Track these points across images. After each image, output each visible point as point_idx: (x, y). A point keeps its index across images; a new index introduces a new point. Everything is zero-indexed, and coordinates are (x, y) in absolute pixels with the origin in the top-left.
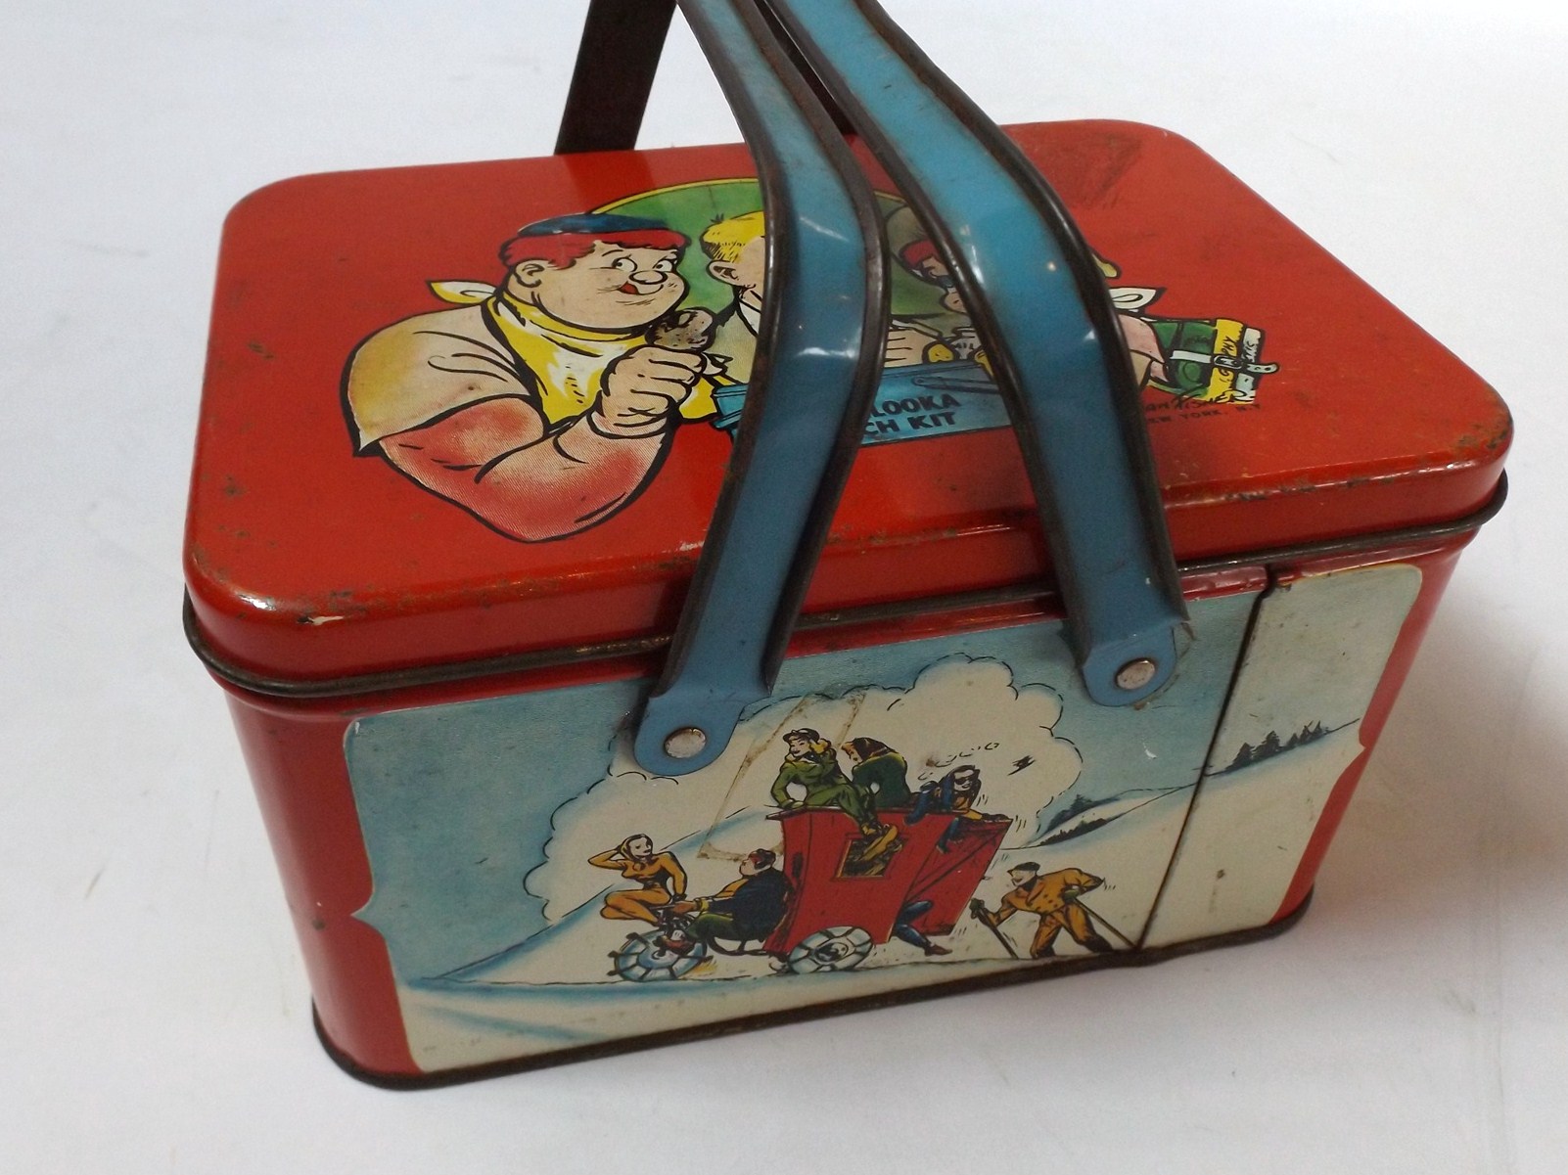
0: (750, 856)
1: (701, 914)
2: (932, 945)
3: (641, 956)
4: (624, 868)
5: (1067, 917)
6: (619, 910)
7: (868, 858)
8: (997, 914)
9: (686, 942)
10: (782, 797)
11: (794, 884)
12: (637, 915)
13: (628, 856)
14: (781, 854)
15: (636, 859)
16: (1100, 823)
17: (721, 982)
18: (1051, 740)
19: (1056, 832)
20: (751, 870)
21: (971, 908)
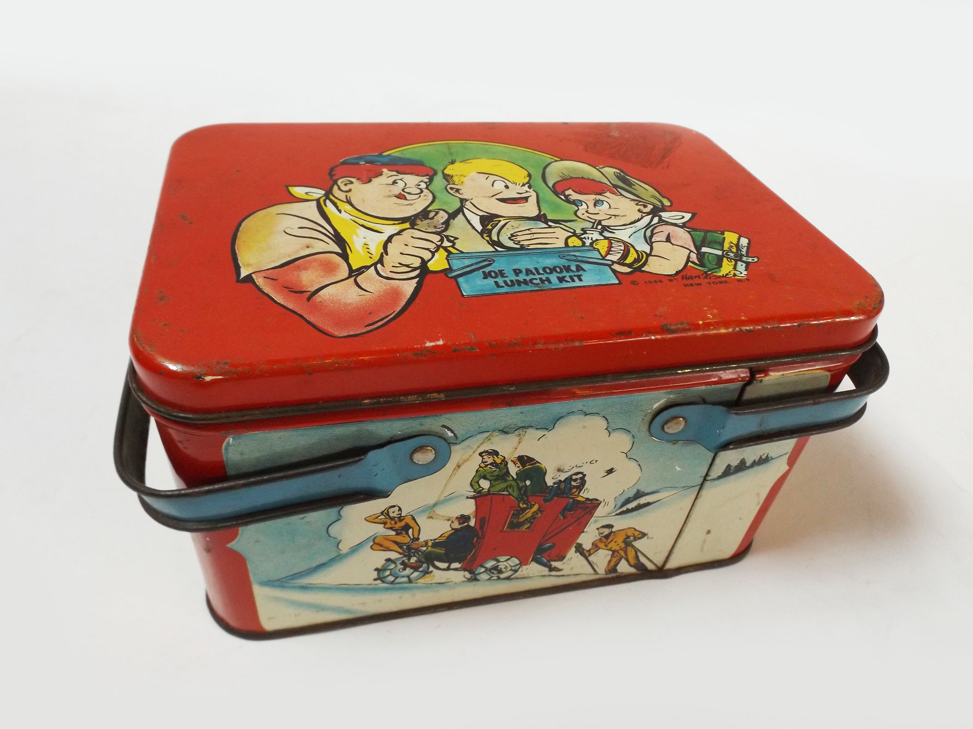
0: (457, 518)
1: (427, 549)
2: (553, 566)
3: (393, 570)
4: (385, 523)
5: (626, 553)
6: (381, 546)
7: (521, 520)
8: (589, 551)
9: (418, 563)
10: (476, 486)
11: (480, 533)
12: (391, 549)
13: (387, 517)
14: (474, 517)
15: (392, 519)
16: (649, 504)
17: (436, 585)
18: (627, 460)
19: (624, 508)
20: (456, 525)
21: (575, 547)
